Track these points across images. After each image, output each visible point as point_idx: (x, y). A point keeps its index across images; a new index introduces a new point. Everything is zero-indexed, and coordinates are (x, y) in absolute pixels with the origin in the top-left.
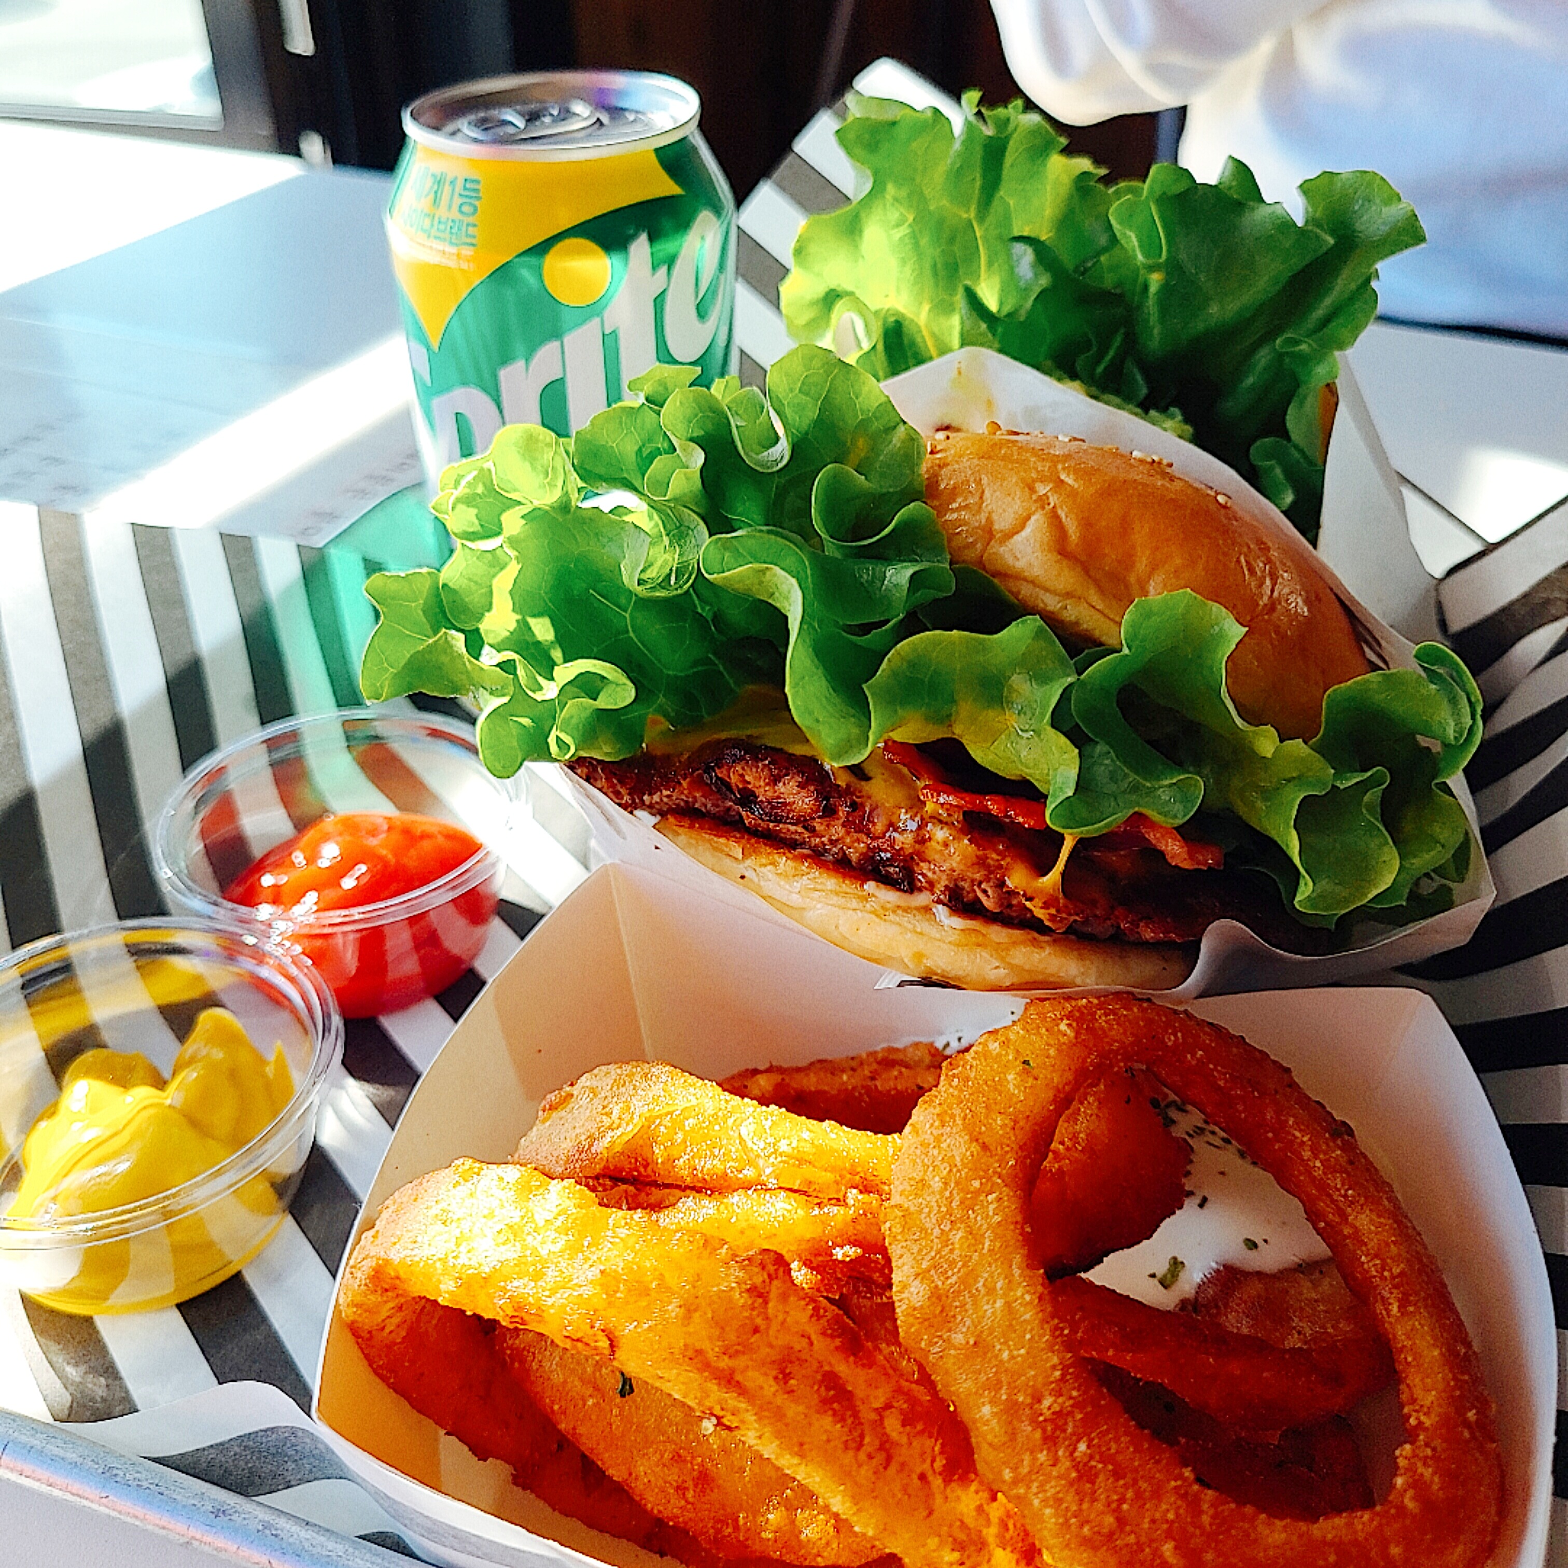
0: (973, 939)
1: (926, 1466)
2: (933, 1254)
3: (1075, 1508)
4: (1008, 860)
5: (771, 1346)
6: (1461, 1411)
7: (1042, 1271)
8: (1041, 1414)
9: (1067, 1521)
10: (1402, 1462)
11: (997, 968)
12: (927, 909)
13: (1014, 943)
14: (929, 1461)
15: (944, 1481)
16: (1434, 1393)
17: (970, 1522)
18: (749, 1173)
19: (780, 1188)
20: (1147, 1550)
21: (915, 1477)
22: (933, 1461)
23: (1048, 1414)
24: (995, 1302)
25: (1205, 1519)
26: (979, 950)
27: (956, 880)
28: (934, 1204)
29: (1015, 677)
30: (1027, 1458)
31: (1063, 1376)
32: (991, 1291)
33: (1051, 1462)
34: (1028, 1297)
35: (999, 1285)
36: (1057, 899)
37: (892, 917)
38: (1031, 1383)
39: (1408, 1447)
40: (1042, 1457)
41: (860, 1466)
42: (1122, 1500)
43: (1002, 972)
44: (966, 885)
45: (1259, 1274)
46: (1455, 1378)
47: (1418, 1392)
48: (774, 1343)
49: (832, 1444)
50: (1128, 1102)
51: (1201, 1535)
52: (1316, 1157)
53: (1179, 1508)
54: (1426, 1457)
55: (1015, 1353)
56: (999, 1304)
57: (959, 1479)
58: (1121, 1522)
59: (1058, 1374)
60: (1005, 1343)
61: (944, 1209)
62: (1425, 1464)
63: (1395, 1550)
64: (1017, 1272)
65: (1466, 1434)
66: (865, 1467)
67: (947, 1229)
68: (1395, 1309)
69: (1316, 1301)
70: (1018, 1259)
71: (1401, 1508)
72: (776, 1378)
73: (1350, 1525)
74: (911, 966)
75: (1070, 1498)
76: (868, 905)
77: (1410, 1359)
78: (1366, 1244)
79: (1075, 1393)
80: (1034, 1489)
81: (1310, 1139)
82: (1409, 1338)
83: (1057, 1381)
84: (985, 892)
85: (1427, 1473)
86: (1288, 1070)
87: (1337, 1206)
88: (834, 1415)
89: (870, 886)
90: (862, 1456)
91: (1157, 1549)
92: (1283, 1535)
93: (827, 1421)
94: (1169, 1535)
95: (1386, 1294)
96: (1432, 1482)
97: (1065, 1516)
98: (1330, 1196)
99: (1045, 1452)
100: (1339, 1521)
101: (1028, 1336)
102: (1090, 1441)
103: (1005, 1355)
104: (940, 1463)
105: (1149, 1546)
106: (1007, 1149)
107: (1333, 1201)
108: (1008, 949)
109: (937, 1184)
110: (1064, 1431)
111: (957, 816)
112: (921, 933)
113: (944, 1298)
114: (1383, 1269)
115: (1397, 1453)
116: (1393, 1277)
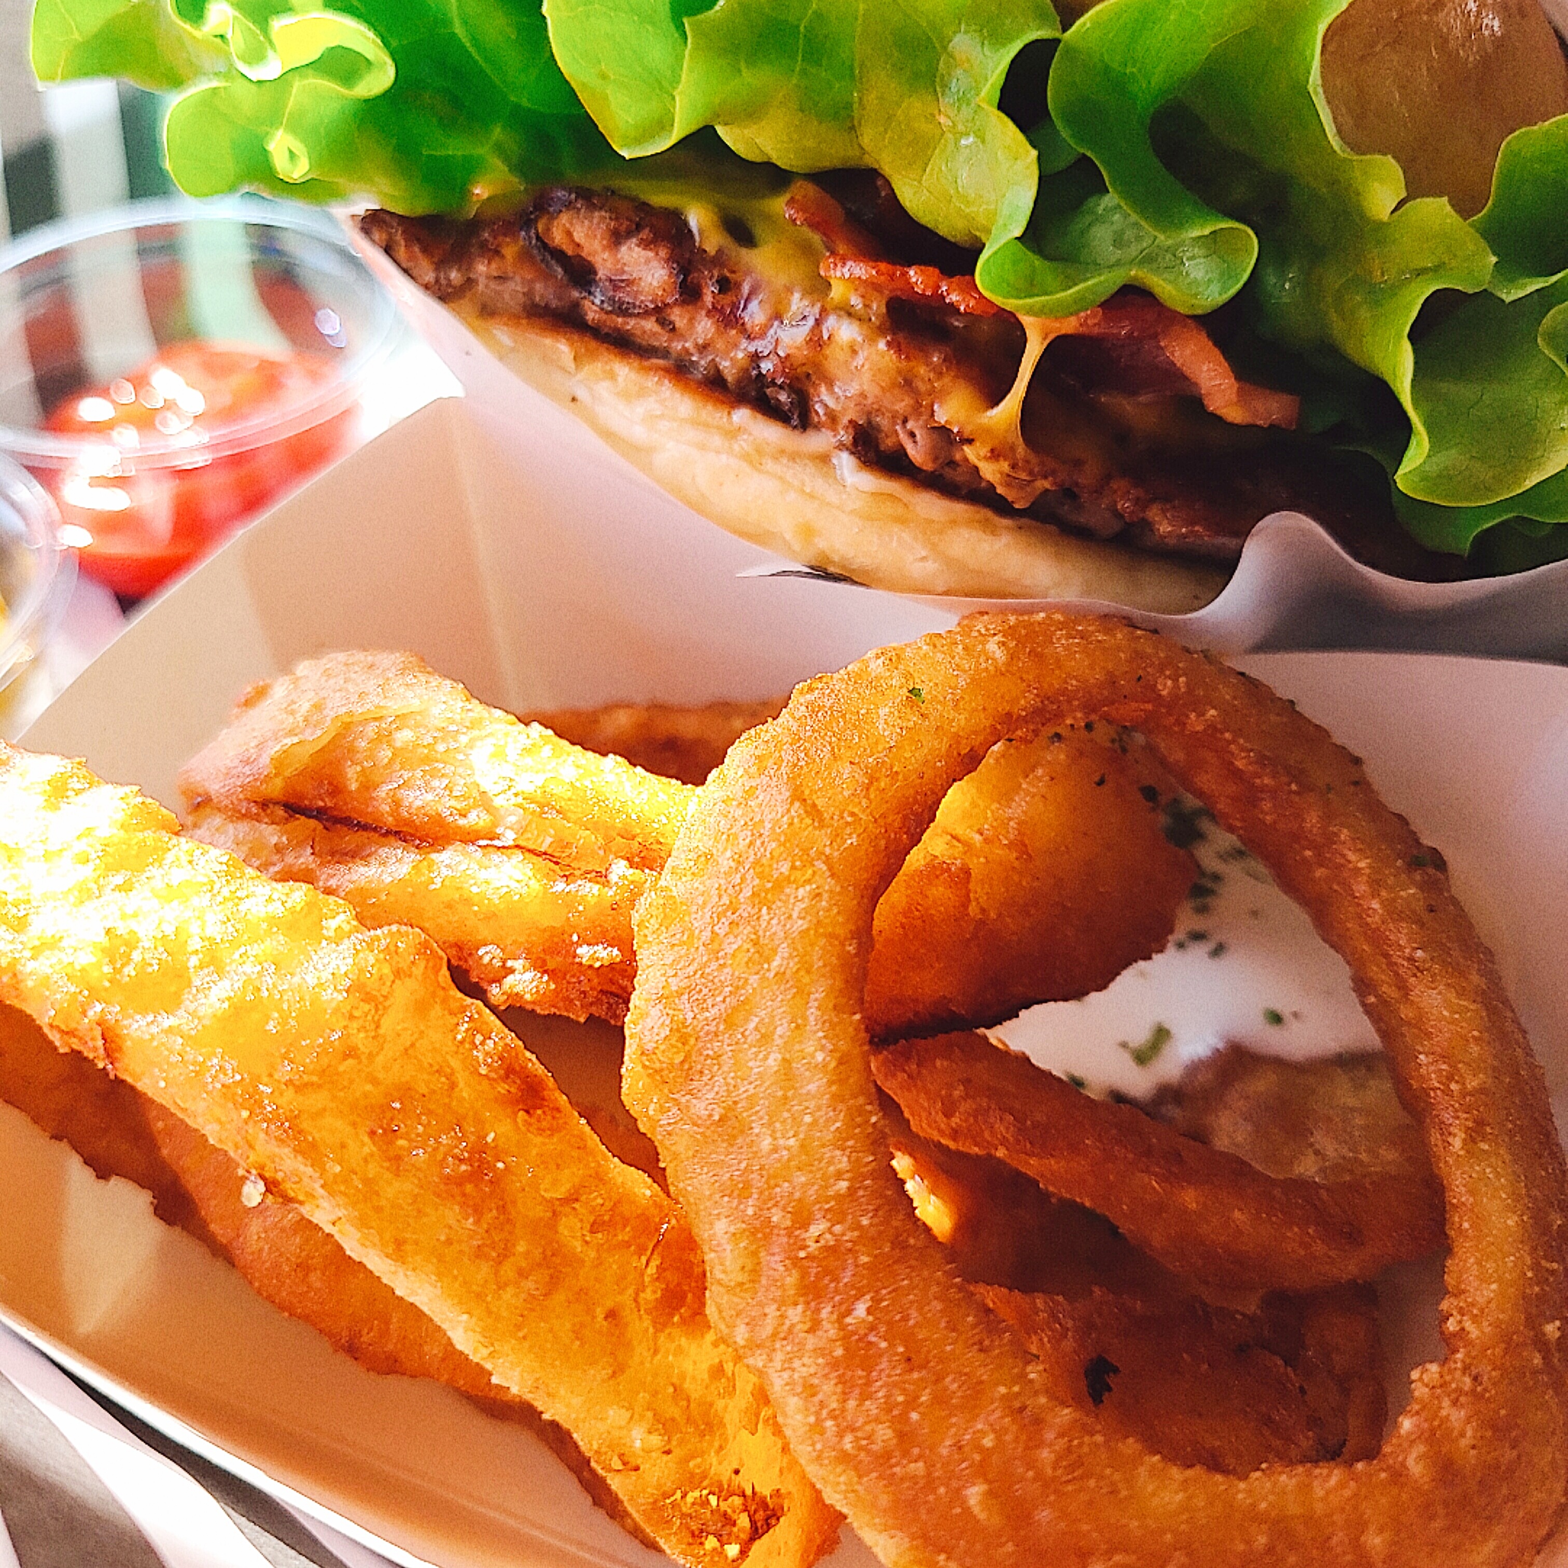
0: (889, 508)
1: (626, 1298)
2: (691, 970)
3: (834, 1405)
4: (947, 380)
5: (375, 1081)
6: (1533, 1322)
7: (857, 1017)
8: (804, 1248)
9: (819, 1422)
10: (1420, 1391)
11: (924, 559)
12: (824, 459)
13: (953, 522)
14: (631, 1291)
15: (654, 1323)
16: (1494, 1286)
17: (694, 1389)
18: (476, 819)
19: (517, 846)
20: (942, 1490)
21: (600, 1313)
22: (641, 1288)
23: (813, 1247)
24: (766, 1058)
25: (1046, 1455)
26: (896, 528)
27: (869, 413)
28: (714, 892)
29: (957, 39)
30: (771, 1310)
31: (852, 1191)
32: (765, 1038)
33: (806, 1327)
34: (820, 1056)
35: (779, 1031)
36: (1013, 448)
37: (769, 465)
38: (797, 1195)
39: (1434, 1368)
40: (795, 1314)
41: (502, 1286)
42: (912, 1403)
43: (931, 566)
44: (883, 422)
45: (1278, 1063)
46: (1536, 1267)
47: (1471, 1281)
48: (381, 1076)
49: (456, 1247)
50: (1100, 783)
51: (1035, 1479)
52: (1375, 894)
53: (1006, 1431)
54: (1459, 1391)
55: (781, 1142)
56: (774, 1061)
57: (683, 1321)
58: (905, 1437)
59: (843, 1185)
60: (770, 1124)
61: (725, 900)
62: (1455, 1403)
63: (1375, 1541)
64: (813, 1013)
65: (1537, 1360)
66: (510, 1290)
67: (722, 932)
68: (1457, 1143)
69: (1352, 1110)
70: (818, 994)
71: (1398, 1475)
72: (372, 1133)
73: (1305, 1488)
74: (797, 547)
75: (828, 1389)
76: (736, 447)
77: (1466, 1225)
78: (1429, 1035)
79: (865, 1222)
80: (778, 1365)
81: (1370, 867)
82: (1471, 1192)
83: (838, 1197)
84: (912, 435)
85: (1456, 1416)
86: (1357, 761)
87: (1397, 974)
88: (463, 1205)
89: (742, 415)
90: (508, 1270)
91: (958, 1490)
92: (1180, 1496)
93: (452, 1213)
94: (981, 1471)
95: (1447, 1117)
96: (1462, 1434)
97: (817, 1414)
98: (1386, 956)
99: (800, 1308)
100: (1287, 1480)
101: (808, 1119)
102: (876, 1300)
103: (766, 1144)
104: (650, 1295)
105: (947, 1486)
106: (849, 819)
107: (1391, 964)
108: (941, 532)
109: (726, 863)
110: (836, 1280)
111: (878, 307)
112: (811, 496)
113: (692, 1041)
114: (1450, 1078)
115: (1415, 1375)
116: (1464, 1094)
